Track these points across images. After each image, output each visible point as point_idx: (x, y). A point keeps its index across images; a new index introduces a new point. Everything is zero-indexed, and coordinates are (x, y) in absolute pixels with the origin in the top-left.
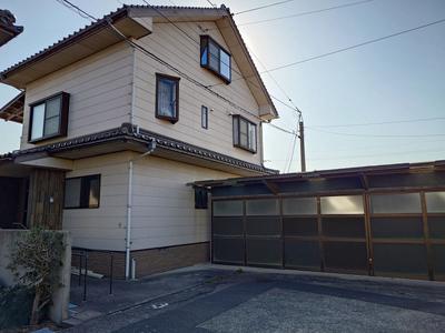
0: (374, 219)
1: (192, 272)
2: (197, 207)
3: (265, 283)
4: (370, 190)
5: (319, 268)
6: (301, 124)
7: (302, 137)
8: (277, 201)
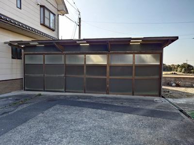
0: (111, 67)
1: (7, 97)
2: (13, 58)
3: (52, 101)
4: (111, 52)
5: (83, 91)
6: (80, 19)
7: (79, 26)
8: (63, 56)
